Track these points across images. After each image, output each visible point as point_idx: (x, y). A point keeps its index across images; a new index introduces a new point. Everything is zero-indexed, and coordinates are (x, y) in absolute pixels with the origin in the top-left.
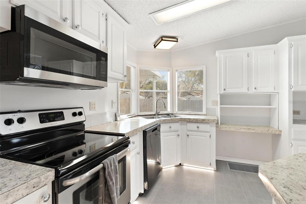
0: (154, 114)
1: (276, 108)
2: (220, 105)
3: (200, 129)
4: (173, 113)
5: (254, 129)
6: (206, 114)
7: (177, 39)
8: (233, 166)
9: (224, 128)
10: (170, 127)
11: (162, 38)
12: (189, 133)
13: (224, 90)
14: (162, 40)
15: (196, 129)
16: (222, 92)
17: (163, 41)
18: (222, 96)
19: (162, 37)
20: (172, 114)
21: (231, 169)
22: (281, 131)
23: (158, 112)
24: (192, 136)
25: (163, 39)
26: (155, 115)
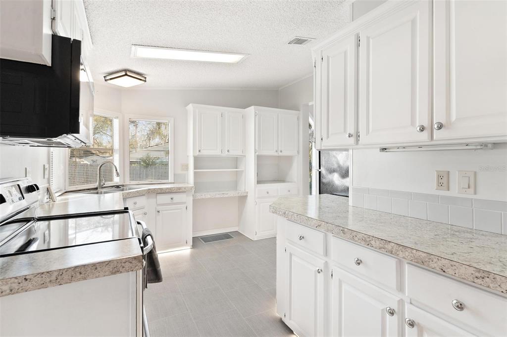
0: (96, 187)
1: (243, 171)
2: (195, 169)
3: (175, 201)
4: (124, 184)
5: (227, 194)
6: (173, 182)
7: (145, 78)
8: (207, 239)
9: (199, 196)
10: (135, 203)
11: (126, 73)
12: (159, 208)
13: (199, 151)
14: (126, 75)
15: (169, 201)
16: (197, 153)
17: (126, 77)
18: (196, 159)
19: (125, 70)
20: (123, 186)
21: (205, 242)
22: (247, 193)
23: (102, 184)
24: (163, 212)
25: (128, 74)
26: (96, 189)
